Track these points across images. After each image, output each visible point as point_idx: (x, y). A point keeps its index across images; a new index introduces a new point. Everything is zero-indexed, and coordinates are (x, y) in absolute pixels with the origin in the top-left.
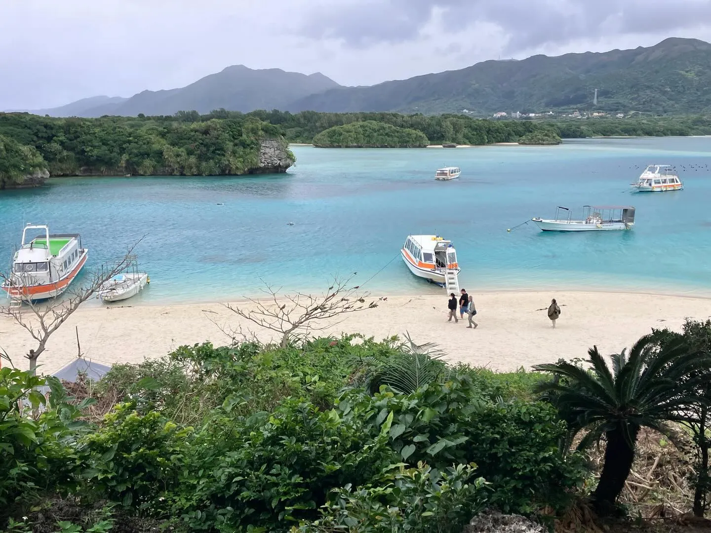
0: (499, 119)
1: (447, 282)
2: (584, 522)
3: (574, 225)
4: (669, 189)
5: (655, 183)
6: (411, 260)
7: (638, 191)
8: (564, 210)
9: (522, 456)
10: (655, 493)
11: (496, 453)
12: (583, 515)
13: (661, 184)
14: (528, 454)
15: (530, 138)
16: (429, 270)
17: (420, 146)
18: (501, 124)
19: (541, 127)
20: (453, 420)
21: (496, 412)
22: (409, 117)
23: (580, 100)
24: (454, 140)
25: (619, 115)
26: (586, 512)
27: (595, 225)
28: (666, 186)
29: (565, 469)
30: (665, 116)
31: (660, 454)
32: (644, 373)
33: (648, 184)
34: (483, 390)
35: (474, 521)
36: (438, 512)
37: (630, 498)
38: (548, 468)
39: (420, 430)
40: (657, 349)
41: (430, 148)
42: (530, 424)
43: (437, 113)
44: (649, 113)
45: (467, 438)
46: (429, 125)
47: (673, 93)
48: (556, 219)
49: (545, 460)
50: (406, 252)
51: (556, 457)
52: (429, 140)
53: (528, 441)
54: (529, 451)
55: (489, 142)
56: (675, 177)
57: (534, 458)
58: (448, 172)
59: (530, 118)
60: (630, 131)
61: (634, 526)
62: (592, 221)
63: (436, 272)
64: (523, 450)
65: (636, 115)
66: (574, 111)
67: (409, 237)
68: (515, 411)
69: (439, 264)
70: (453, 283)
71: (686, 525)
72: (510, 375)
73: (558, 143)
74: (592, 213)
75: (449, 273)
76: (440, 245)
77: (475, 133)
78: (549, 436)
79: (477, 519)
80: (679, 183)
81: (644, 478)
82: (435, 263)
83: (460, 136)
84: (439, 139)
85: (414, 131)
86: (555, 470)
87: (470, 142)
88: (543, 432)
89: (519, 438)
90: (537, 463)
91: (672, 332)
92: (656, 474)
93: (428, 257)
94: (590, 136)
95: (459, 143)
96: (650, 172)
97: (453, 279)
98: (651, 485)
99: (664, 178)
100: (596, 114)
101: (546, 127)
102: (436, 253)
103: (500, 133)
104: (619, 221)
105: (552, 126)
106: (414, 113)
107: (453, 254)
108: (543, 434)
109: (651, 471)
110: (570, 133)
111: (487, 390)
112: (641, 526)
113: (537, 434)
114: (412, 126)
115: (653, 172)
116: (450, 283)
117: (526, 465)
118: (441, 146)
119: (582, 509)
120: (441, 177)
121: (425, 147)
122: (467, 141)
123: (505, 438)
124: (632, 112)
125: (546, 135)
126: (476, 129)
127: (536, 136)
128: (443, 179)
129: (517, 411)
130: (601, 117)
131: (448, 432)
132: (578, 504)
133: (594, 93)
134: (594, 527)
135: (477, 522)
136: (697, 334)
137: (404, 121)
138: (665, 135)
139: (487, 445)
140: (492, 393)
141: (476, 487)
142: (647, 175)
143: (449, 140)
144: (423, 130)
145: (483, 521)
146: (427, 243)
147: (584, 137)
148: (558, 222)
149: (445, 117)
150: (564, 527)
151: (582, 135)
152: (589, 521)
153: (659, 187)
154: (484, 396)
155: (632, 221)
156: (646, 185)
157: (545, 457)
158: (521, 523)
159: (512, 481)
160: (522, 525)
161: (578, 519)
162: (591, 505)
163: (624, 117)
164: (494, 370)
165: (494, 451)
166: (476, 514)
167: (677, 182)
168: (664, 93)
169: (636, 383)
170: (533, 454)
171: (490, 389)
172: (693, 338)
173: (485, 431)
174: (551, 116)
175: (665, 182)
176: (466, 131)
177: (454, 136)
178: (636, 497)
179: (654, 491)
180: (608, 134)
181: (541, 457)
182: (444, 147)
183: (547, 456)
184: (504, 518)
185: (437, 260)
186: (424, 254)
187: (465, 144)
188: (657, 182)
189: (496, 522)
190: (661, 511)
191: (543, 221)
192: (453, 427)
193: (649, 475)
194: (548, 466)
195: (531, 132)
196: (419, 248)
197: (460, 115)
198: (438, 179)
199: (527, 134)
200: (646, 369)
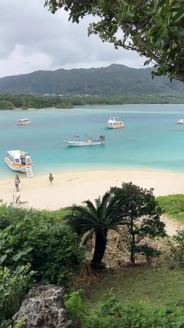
0: (46, 97)
1: (27, 172)
2: (88, 274)
3: (81, 143)
4: (119, 127)
5: (114, 125)
6: (9, 162)
7: (107, 128)
8: (77, 137)
9: (58, 252)
10: (118, 255)
11: (46, 253)
12: (88, 271)
13: (116, 125)
14: (61, 250)
15: (60, 105)
16: (18, 167)
17: (10, 109)
18: (47, 99)
19: (64, 101)
20: (26, 239)
21: (45, 233)
22: (4, 95)
23: (79, 89)
24: (26, 106)
25: (96, 96)
26: (89, 269)
27: (89, 143)
28: (118, 126)
29: (77, 254)
30: (114, 96)
31: (118, 238)
32: (108, 206)
33: (111, 125)
34: (45, 220)
35: (31, 292)
36: (12, 292)
37: (108, 258)
38: (70, 255)
39: (9, 247)
40: (113, 195)
41: (15, 110)
42: (61, 237)
43: (18, 94)
44: (107, 95)
45: (32, 248)
46: (14, 99)
47: (116, 87)
48: (74, 141)
49: (68, 252)
50: (7, 159)
51: (73, 249)
52: (15, 106)
53: (60, 245)
54: (61, 249)
55: (43, 107)
56: (121, 122)
57: (63, 252)
58: (23, 121)
59: (60, 97)
60: (101, 103)
61: (108, 272)
62: (88, 141)
63: (22, 167)
64: (59, 249)
65: (102, 96)
66: (78, 94)
67: (8, 152)
68: (54, 232)
69: (23, 164)
70: (30, 172)
71: (128, 267)
72: (57, 211)
73: (72, 108)
74: (88, 138)
75: (28, 167)
76: (23, 155)
77: (36, 103)
78: (69, 241)
79: (32, 291)
80: (123, 124)
81: (113, 249)
82: (21, 164)
83: (29, 104)
84: (19, 105)
85: (7, 102)
86: (73, 255)
87: (34, 107)
88: (67, 239)
89: (56, 244)
90: (65, 254)
91: (118, 188)
92: (118, 246)
93: (17, 160)
94: (85, 105)
95: (29, 108)
96: (111, 120)
97: (30, 170)
98: (116, 252)
99: (117, 122)
100: (87, 95)
101: (66, 101)
102: (21, 158)
103: (47, 103)
104: (99, 141)
105: (69, 100)
106: (7, 93)
107: (29, 158)
108: (67, 240)
109: (116, 245)
110: (77, 103)
111: (47, 220)
112: (111, 271)
113: (64, 241)
114: (6, 100)
115: (113, 120)
116: (28, 172)
117: (60, 256)
118: (21, 109)
119: (87, 269)
120: (20, 123)
121: (13, 109)
122: (32, 106)
123: (50, 245)
124: (101, 94)
125: (66, 104)
126: (36, 101)
127: (63, 104)
128: (20, 124)
129: (55, 231)
130: (89, 97)
131: (24, 246)
132: (85, 267)
133: (85, 86)
134: (93, 275)
135: (32, 292)
136: (127, 188)
137: (2, 97)
138: (114, 104)
139: (42, 249)
140: (49, 221)
141: (30, 275)
142: (111, 121)
143: (24, 106)
144: (11, 101)
145: (35, 291)
146: (16, 154)
147: (83, 105)
148: (75, 142)
149: (22, 95)
150: (80, 278)
151: (82, 105)
152: (90, 273)
153: (115, 126)
154: (45, 223)
155: (104, 141)
156: (110, 126)
157: (68, 251)
158: (52, 288)
159: (55, 264)
160: (53, 289)
161: (86, 273)
162: (91, 266)
163: (98, 97)
164: (50, 210)
165: (45, 251)
166: (32, 288)
167: (122, 124)
168: (113, 87)
169: (105, 211)
170: (63, 250)
171: (48, 219)
172: (126, 189)
173: (41, 243)
174: (68, 96)
175: (117, 124)
176: (32, 102)
177: (27, 104)
178: (110, 257)
179: (117, 254)
180: (92, 104)
181: (66, 250)
182: (22, 109)
183: (69, 250)
184: (44, 287)
185: (22, 162)
186: (15, 159)
187: (32, 108)
188: (114, 124)
189: (41, 290)
190: (119, 263)
191: (69, 142)
192: (26, 243)
193: (115, 247)
194: (69, 255)
195: (60, 103)
196: (13, 156)
197: (28, 94)
198: (18, 124)
199: (59, 104)
200: (109, 204)
